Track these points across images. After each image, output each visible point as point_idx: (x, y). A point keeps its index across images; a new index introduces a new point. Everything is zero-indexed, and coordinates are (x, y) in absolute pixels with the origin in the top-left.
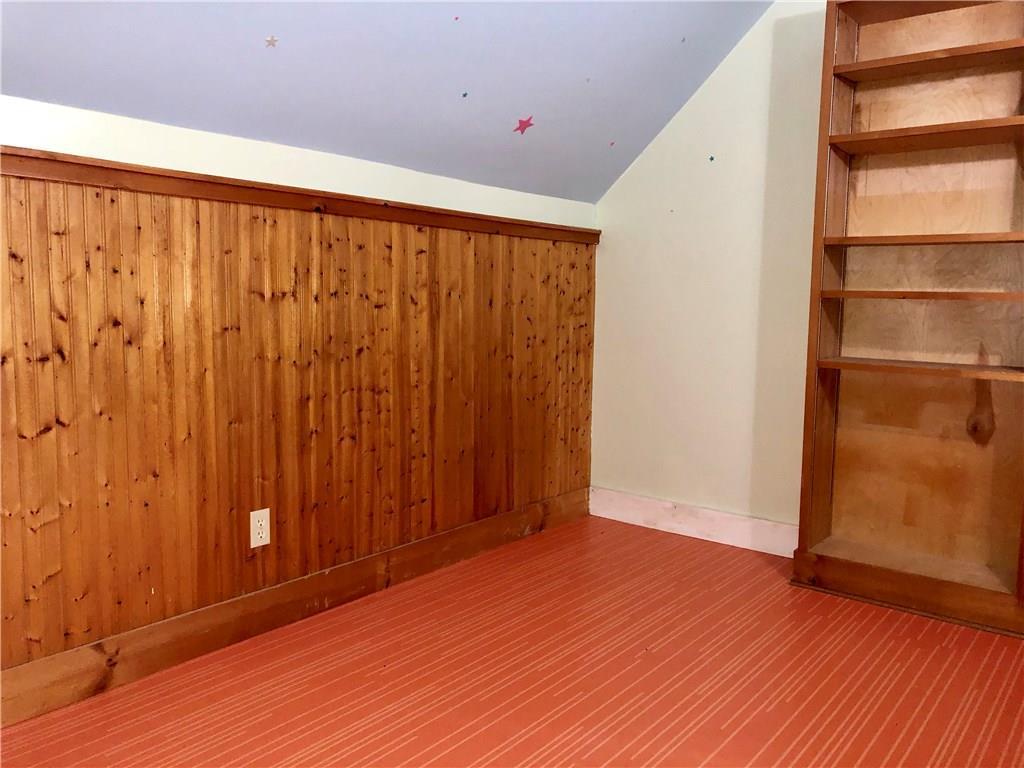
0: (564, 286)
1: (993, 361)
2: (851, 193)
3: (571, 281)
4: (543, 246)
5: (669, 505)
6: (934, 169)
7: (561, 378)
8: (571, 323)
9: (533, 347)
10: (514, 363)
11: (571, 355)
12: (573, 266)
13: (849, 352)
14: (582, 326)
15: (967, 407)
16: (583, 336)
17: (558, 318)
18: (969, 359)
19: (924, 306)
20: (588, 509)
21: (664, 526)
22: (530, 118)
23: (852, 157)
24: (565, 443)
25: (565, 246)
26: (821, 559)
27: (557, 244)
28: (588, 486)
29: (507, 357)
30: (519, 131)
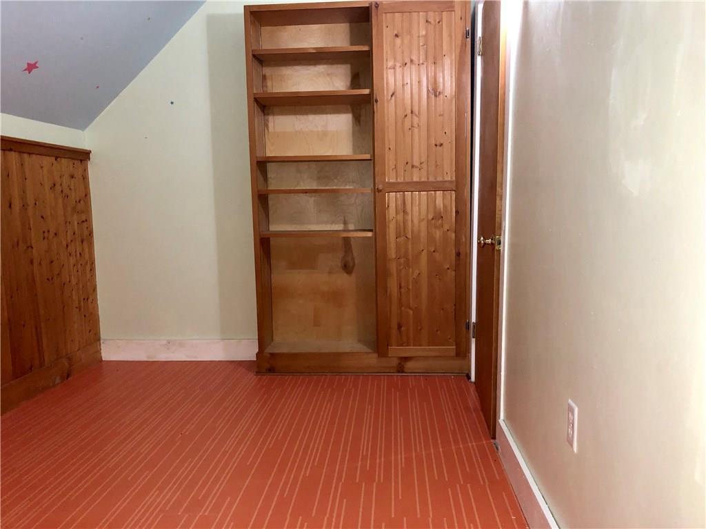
0: (66, 191)
1: (351, 227)
2: (266, 131)
3: (72, 188)
4: (47, 161)
5: (165, 342)
6: (311, 117)
7: (72, 261)
8: (75, 219)
9: (48, 239)
10: (34, 251)
11: (77, 243)
12: (72, 177)
13: (274, 228)
14: (83, 221)
15: (341, 255)
16: (85, 228)
17: (65, 216)
18: (340, 227)
19: (313, 198)
20: (101, 357)
21: (163, 356)
22: (36, 63)
23: (264, 106)
24: (80, 310)
25: (64, 161)
26: (272, 355)
27: (59, 159)
28: (99, 340)
29: (28, 247)
30: (27, 72)
